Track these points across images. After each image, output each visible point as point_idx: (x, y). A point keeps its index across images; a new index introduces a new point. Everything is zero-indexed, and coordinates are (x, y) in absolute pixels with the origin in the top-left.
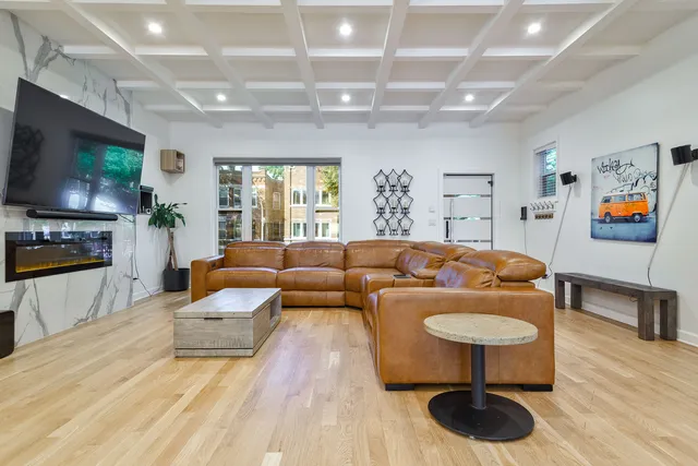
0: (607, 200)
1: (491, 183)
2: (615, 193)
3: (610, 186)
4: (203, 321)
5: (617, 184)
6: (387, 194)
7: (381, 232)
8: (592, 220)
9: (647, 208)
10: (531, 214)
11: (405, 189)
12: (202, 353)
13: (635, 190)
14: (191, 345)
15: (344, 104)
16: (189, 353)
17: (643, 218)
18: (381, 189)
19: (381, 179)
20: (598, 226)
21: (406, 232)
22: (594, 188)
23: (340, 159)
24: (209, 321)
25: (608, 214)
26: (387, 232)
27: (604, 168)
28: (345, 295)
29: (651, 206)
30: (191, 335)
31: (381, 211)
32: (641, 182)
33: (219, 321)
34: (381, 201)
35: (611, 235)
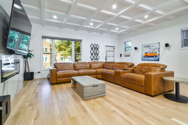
0: (146, 53)
1: (114, 48)
2: (148, 52)
3: (147, 50)
4: (93, 87)
5: (149, 50)
6: (93, 50)
7: (92, 60)
8: (142, 57)
9: (157, 54)
10: (123, 55)
11: (98, 49)
12: (93, 97)
13: (154, 51)
14: (89, 95)
15: (91, 26)
16: (89, 98)
17: (156, 56)
18: (92, 49)
19: (92, 46)
20: (144, 58)
21: (98, 59)
22: (142, 51)
23: (82, 40)
24: (94, 87)
25: (146, 56)
26: (94, 59)
27: (145, 47)
28: (96, 76)
29: (158, 54)
30: (89, 92)
31: (92, 54)
32: (155, 49)
33: (97, 87)
34: (92, 52)
35: (147, 60)
